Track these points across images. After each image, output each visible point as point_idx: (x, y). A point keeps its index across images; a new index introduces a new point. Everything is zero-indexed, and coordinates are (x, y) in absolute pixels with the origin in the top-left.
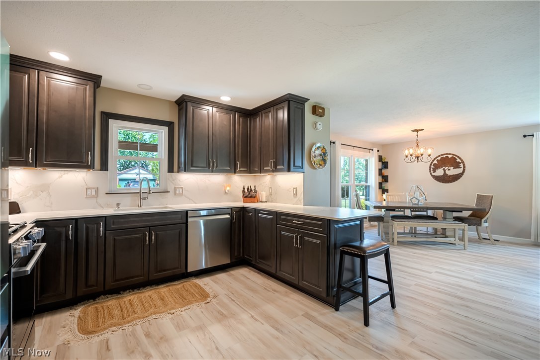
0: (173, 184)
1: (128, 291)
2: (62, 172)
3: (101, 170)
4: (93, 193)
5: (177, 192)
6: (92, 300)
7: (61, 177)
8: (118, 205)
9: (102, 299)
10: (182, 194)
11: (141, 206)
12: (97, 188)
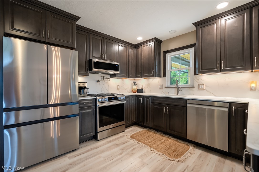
0: (197, 82)
1: (161, 133)
2: (153, 79)
3: (163, 77)
4: (161, 87)
5: (200, 87)
6: (150, 129)
7: (152, 81)
8: (168, 92)
9: (152, 131)
10: (203, 89)
11: (178, 94)
12: (162, 85)
